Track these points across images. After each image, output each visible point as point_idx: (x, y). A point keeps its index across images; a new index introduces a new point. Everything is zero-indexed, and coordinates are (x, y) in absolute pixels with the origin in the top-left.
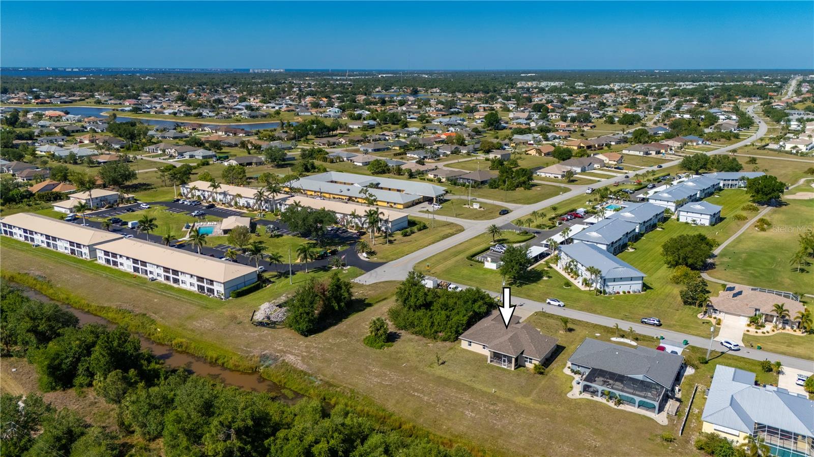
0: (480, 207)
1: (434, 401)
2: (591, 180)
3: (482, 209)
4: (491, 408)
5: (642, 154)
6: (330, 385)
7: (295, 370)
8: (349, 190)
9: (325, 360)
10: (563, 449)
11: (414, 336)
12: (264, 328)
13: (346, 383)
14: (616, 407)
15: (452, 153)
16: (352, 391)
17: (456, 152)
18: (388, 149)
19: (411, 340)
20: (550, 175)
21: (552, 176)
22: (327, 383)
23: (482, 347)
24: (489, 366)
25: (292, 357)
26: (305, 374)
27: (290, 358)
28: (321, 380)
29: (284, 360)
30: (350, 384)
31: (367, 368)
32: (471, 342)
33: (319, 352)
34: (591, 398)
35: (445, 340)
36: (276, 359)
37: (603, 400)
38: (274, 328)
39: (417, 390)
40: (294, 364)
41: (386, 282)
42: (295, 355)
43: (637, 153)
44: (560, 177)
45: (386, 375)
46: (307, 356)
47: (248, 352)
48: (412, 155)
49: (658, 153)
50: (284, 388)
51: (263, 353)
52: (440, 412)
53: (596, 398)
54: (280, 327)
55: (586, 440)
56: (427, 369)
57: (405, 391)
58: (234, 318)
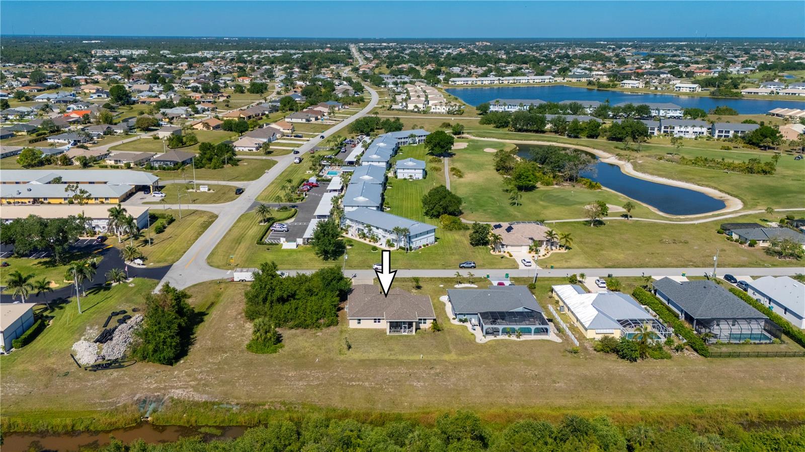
0: (209, 190)
1: (377, 384)
2: (284, 150)
3: (211, 191)
4: (432, 372)
5: (304, 121)
6: (255, 406)
7: (197, 404)
8: (30, 190)
9: (224, 383)
10: (515, 386)
11: (293, 331)
12: (108, 372)
13: (271, 398)
14: (518, 340)
15: (105, 134)
16: (284, 403)
17: (109, 132)
18: (12, 135)
19: (295, 335)
20: (243, 148)
21: (246, 149)
22: (247, 404)
23: (373, 321)
24: (391, 338)
25: (179, 391)
26: (213, 404)
27: (177, 393)
28: (237, 404)
29: (172, 398)
30: (275, 397)
31: (280, 376)
32: (360, 320)
33: (209, 376)
34: (495, 338)
35: (329, 326)
36: (159, 400)
37: (506, 337)
38: (121, 367)
39: (352, 380)
40: (189, 397)
41: (195, 285)
42: (181, 388)
43: (299, 121)
44: (254, 149)
45: (307, 376)
46: (198, 385)
47: (112, 404)
48: (56, 141)
49: (317, 119)
50: (200, 427)
51: (136, 398)
52: (390, 392)
53: (499, 337)
54: (129, 363)
55: (525, 372)
56: (342, 357)
57: (340, 385)
58: (50, 371)
